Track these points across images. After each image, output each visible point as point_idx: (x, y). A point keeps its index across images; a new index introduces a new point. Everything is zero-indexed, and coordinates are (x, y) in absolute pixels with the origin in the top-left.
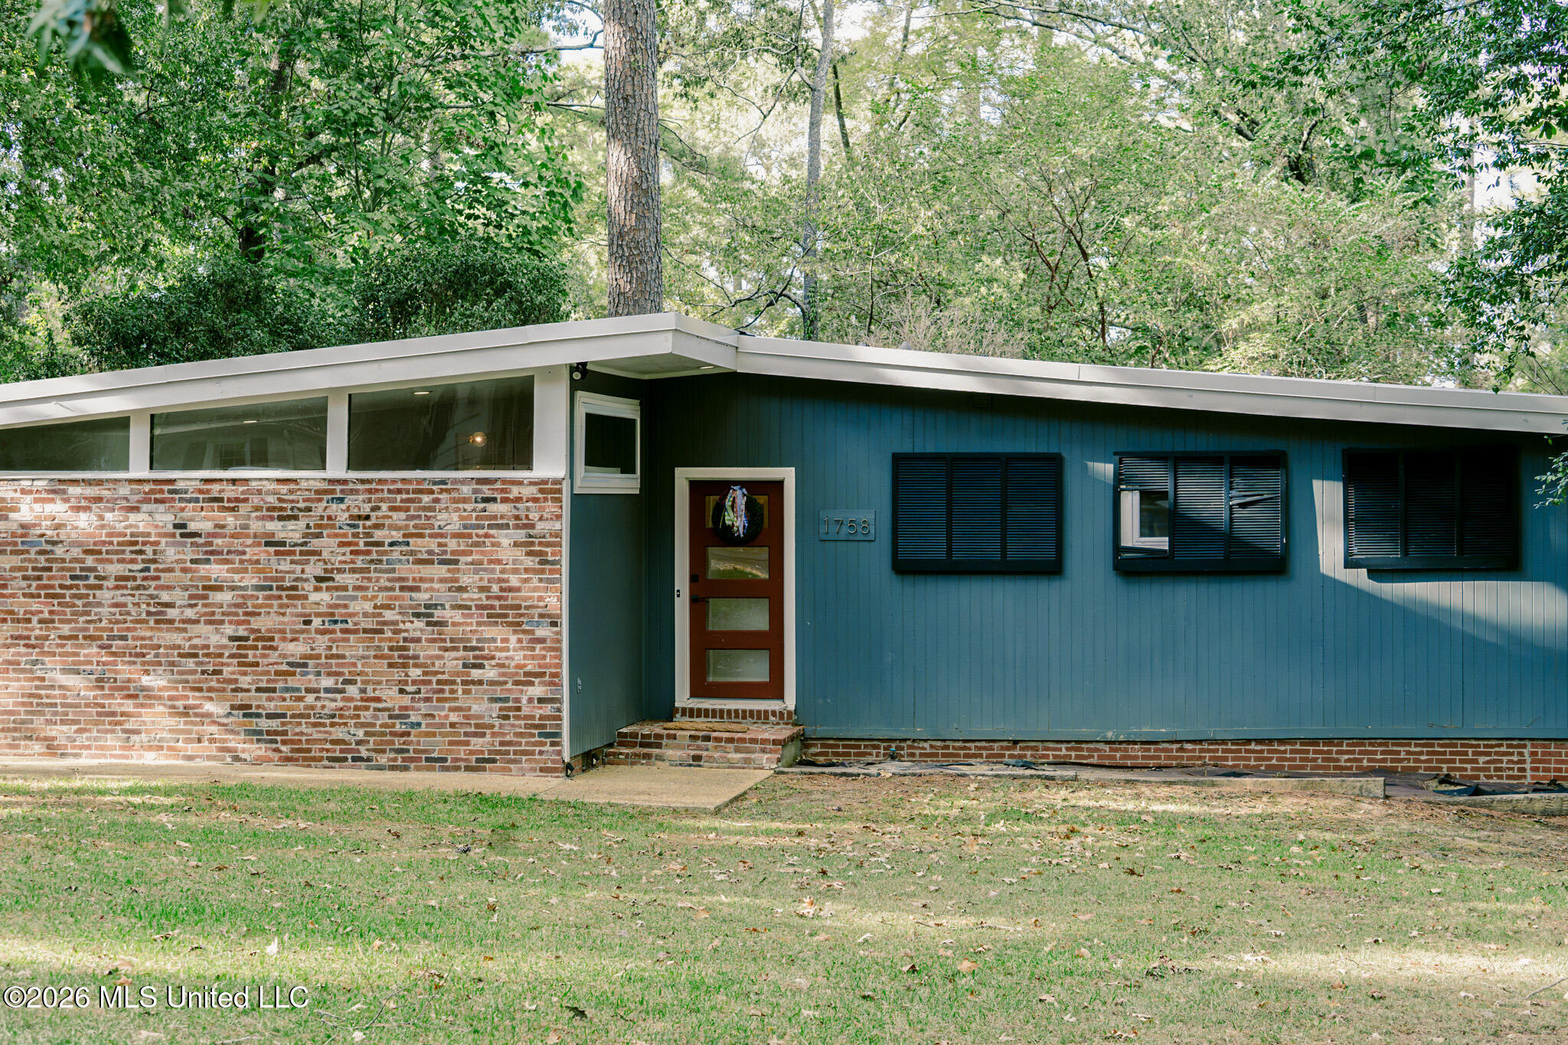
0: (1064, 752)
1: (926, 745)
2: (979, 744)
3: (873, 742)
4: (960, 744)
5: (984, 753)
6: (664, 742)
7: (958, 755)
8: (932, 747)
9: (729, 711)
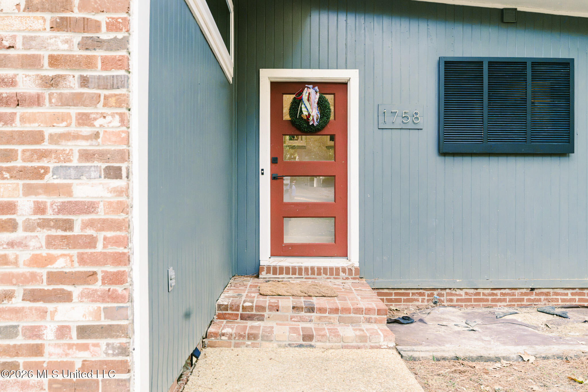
0: (570, 297)
1: (462, 292)
2: (503, 291)
3: (420, 291)
4: (489, 291)
5: (508, 298)
6: (266, 314)
7: (487, 300)
8: (466, 294)
9: (306, 269)
